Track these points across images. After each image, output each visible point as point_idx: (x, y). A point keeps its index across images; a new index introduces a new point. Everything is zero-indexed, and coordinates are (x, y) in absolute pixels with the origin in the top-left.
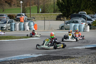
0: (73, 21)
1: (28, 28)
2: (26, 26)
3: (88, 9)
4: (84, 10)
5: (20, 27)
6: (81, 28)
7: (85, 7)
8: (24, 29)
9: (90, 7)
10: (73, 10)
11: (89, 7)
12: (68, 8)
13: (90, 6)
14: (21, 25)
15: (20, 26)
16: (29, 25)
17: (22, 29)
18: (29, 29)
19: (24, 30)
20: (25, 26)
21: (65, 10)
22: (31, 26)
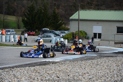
0: (47, 36)
1: (13, 40)
2: (11, 38)
3: (49, 27)
11: (50, 25)
12: (32, 25)
21: (29, 26)
22: (15, 38)
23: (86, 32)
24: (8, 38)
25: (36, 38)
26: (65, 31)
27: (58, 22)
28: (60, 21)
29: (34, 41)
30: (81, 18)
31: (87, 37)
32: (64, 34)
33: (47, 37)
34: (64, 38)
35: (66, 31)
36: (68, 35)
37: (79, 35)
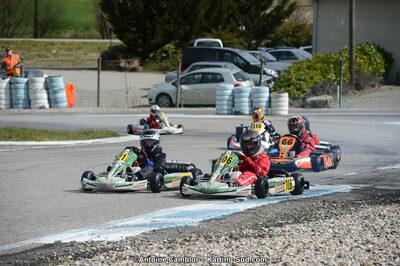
0: (204, 74)
1: (43, 98)
2: (36, 92)
3: (224, 29)
4: (209, 31)
5: (11, 94)
6: (259, 102)
7: (212, 20)
8: (28, 103)
9: (231, 20)
10: (166, 30)
11: (228, 22)
13: (230, 16)
14: (17, 89)
15: (11, 89)
16: (48, 86)
17: (21, 101)
18: (47, 101)
19: (27, 106)
20: (31, 92)
21: (134, 29)
22: (55, 92)
23: (389, 50)
24: (22, 94)
26: (294, 51)
33: (205, 79)
34: (280, 84)
35: (298, 47)
37: (355, 67)
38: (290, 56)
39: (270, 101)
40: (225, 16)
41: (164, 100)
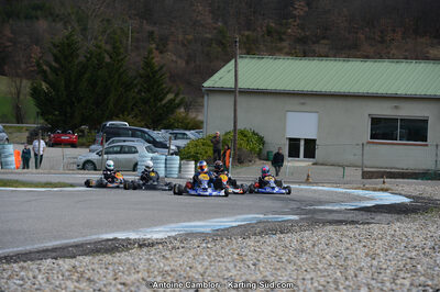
0: (122, 147)
11: (132, 109)
12: (69, 109)
22: (6, 156)
23: (261, 134)
25: (83, 154)
26: (187, 132)
27: (162, 99)
28: (170, 96)
29: (75, 166)
30: (242, 85)
31: (265, 152)
32: (182, 143)
33: (122, 151)
34: (184, 155)
35: (190, 130)
36: (196, 146)
37: (238, 146)
38: (184, 136)
39: (180, 167)
40: (130, 105)
41: (90, 166)
